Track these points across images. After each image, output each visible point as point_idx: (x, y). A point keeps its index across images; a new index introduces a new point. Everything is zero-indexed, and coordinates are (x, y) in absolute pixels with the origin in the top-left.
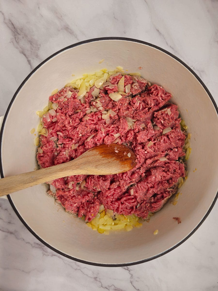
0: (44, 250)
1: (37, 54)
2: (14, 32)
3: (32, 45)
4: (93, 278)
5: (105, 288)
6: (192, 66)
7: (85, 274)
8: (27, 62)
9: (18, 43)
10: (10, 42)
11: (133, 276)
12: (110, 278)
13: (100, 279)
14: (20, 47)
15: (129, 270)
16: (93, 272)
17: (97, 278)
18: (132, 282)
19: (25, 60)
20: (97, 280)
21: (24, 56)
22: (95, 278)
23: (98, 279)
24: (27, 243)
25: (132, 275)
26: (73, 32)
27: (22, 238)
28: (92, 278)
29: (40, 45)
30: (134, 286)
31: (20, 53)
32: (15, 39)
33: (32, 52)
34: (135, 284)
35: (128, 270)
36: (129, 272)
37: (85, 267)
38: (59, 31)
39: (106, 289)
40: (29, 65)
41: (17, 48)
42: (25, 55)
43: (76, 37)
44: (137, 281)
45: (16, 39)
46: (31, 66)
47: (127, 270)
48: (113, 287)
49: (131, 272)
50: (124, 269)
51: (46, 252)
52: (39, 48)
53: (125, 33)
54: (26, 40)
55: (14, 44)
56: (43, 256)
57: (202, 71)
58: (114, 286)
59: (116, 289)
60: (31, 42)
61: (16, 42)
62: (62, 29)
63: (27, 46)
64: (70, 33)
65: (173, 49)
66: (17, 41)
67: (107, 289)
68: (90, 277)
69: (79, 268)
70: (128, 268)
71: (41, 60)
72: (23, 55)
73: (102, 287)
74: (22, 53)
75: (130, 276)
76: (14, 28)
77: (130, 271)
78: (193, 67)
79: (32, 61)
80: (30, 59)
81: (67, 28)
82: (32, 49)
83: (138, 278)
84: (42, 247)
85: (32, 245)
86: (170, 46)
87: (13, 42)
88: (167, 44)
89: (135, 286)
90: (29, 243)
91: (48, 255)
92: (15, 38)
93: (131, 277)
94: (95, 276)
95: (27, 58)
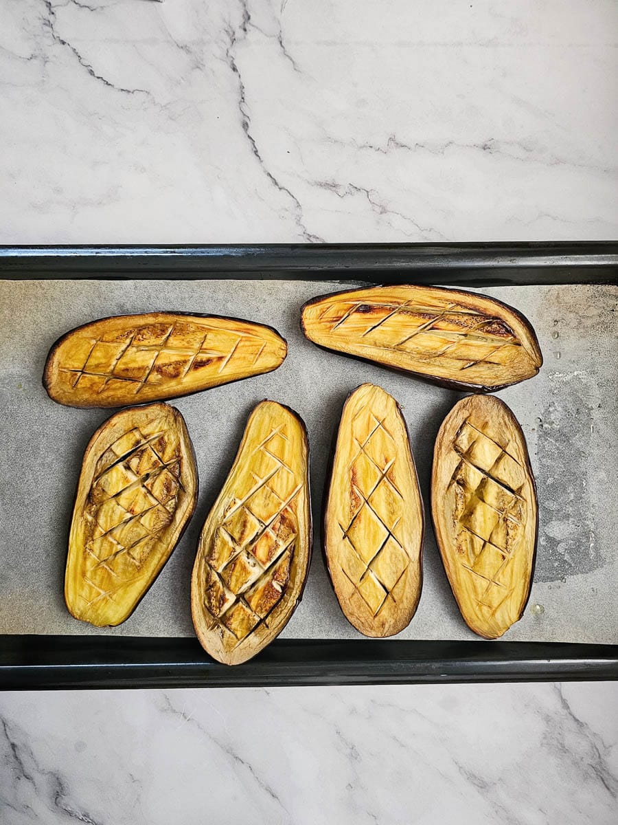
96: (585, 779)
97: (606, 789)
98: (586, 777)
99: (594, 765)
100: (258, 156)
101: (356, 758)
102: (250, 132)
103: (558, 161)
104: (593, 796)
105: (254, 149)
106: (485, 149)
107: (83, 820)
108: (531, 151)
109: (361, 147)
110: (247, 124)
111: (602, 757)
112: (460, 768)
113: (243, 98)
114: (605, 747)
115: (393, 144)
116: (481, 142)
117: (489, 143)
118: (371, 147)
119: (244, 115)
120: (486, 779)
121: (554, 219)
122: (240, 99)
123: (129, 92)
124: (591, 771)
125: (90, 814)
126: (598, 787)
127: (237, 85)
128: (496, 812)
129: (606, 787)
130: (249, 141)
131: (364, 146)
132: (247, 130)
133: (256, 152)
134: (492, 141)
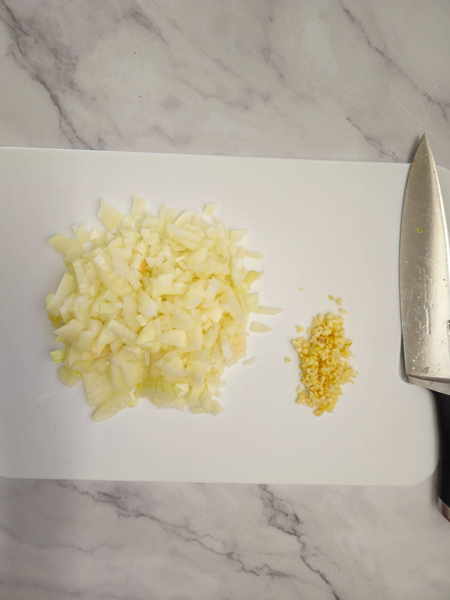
0: (119, 507)
1: (72, 80)
2: (13, 29)
3: (58, 58)
4: (225, 554)
5: (251, 571)
6: (426, 94)
7: (208, 549)
8: (51, 99)
9: (24, 54)
10: (7, 55)
11: (306, 546)
12: (259, 553)
13: (238, 555)
14: (31, 65)
15: (298, 534)
16: (223, 543)
17: (232, 553)
18: (304, 557)
19: (46, 96)
20: (232, 559)
21: (42, 86)
22: (230, 555)
23: (235, 556)
24: (83, 493)
25: (304, 545)
26: (151, 24)
27: (72, 485)
28: (222, 554)
29: (77, 58)
30: (308, 565)
31: (33, 79)
32: (18, 46)
33: (59, 76)
34: (311, 561)
35: (296, 535)
36: (298, 538)
37: (208, 535)
38: (119, 21)
39: (251, 574)
40: (56, 108)
41: (24, 69)
42: (43, 83)
43: (159, 35)
44: (314, 555)
45: (21, 47)
46: (59, 108)
47: (293, 536)
48: (266, 570)
49: (303, 538)
50: (288, 534)
51: (124, 509)
52: (74, 65)
53: (272, 21)
54: (44, 46)
55: (15, 58)
56: (119, 517)
57: (447, 105)
58: (267, 566)
59: (272, 572)
60: (55, 52)
61: (21, 52)
62: (124, 17)
63: (48, 62)
64: (144, 25)
65: (382, 54)
66: (23, 51)
67: (254, 575)
68: (217, 553)
69: (194, 537)
70: (296, 531)
71: (82, 93)
72: (40, 84)
73: (243, 570)
74: (38, 80)
75: (300, 546)
76: (14, 19)
77: (299, 536)
78: (428, 95)
79: (61, 98)
80: (56, 92)
81: (138, 13)
82: (59, 69)
83: (317, 549)
84: (116, 500)
85: (93, 498)
86: (376, 48)
87: (13, 54)
88: (369, 44)
89: (310, 564)
90: (87, 493)
91: (130, 516)
92: (18, 43)
93: (302, 548)
94: (229, 551)
95: (49, 90)
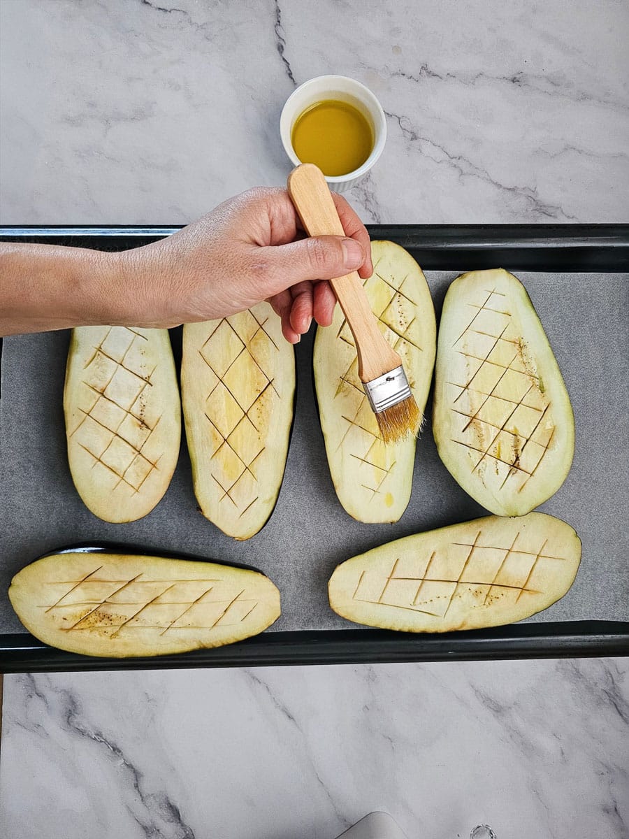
96: (598, 704)
97: (618, 716)
98: (599, 702)
99: (608, 691)
100: (292, 78)
101: (373, 681)
102: (285, 54)
103: (584, 97)
104: (605, 720)
105: (289, 72)
106: (514, 82)
107: (95, 739)
108: (559, 85)
109: (393, 74)
110: (282, 47)
111: (616, 682)
112: (476, 691)
113: (279, 22)
114: (618, 673)
115: (424, 72)
116: (509, 75)
117: (518, 76)
118: (404, 75)
119: (280, 38)
120: (501, 704)
121: (580, 152)
122: (276, 22)
123: (166, 11)
124: (605, 696)
125: (103, 733)
126: (611, 713)
127: (273, 8)
128: (511, 736)
129: (619, 712)
130: (284, 63)
131: (397, 74)
132: (282, 52)
133: (290, 74)
134: (521, 75)
